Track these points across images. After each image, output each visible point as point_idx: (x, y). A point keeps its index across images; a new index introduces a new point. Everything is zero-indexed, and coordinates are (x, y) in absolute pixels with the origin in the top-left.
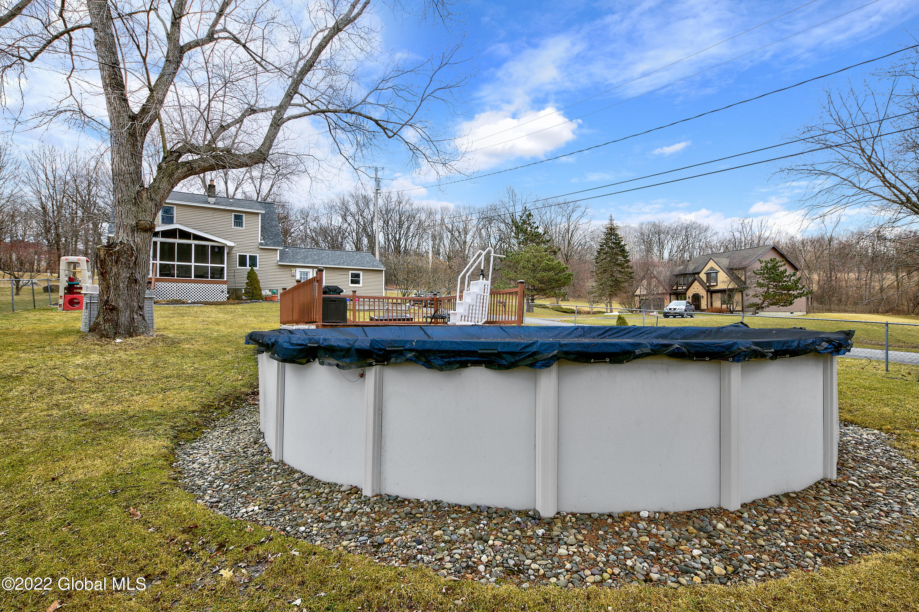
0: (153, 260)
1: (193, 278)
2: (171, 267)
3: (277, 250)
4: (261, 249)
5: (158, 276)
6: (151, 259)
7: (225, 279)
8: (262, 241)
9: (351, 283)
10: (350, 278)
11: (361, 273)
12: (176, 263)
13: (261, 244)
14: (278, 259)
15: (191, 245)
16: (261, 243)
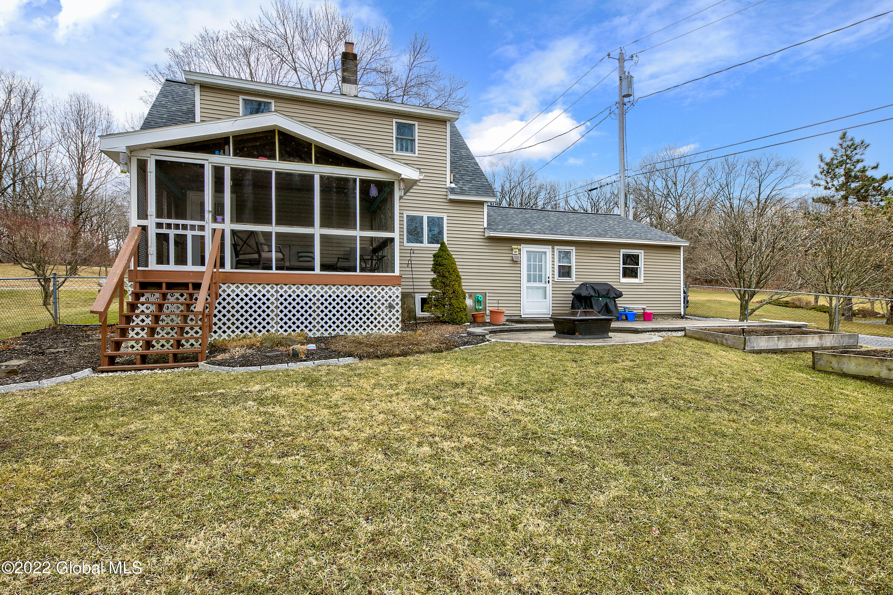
0: (215, 220)
1: (317, 271)
2: (262, 240)
3: (482, 203)
4: (452, 201)
5: (228, 268)
6: (208, 216)
7: (397, 273)
8: (453, 185)
9: (625, 275)
10: (622, 266)
11: (641, 253)
12: (274, 229)
13: (452, 191)
14: (485, 226)
15: (311, 177)
16: (453, 189)
